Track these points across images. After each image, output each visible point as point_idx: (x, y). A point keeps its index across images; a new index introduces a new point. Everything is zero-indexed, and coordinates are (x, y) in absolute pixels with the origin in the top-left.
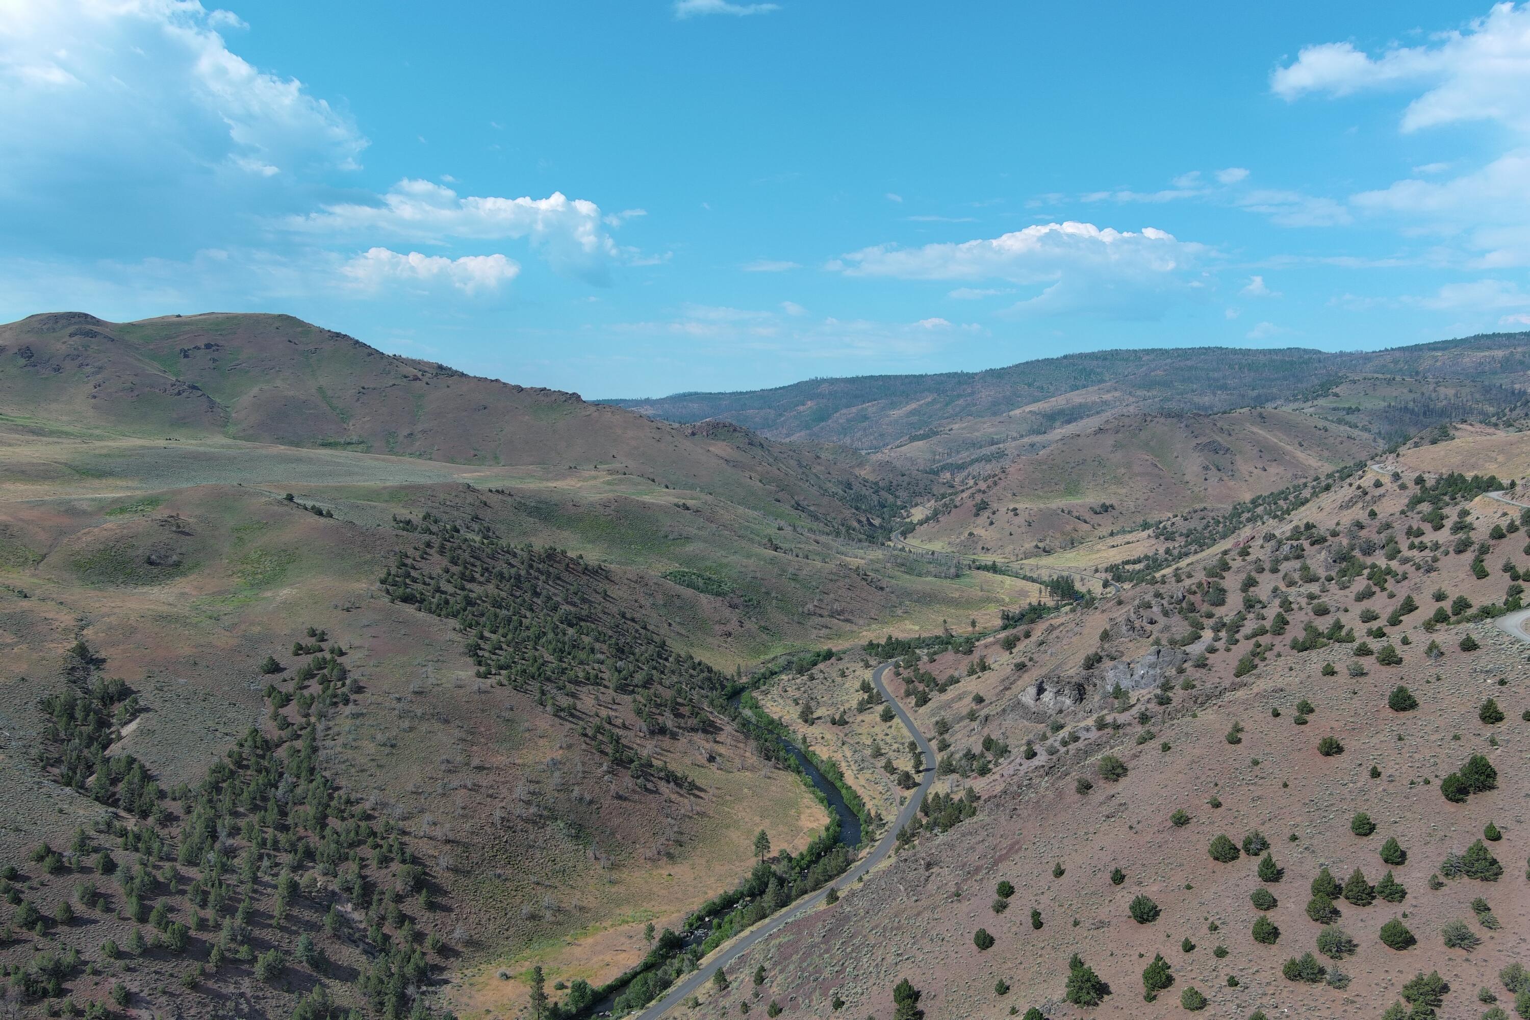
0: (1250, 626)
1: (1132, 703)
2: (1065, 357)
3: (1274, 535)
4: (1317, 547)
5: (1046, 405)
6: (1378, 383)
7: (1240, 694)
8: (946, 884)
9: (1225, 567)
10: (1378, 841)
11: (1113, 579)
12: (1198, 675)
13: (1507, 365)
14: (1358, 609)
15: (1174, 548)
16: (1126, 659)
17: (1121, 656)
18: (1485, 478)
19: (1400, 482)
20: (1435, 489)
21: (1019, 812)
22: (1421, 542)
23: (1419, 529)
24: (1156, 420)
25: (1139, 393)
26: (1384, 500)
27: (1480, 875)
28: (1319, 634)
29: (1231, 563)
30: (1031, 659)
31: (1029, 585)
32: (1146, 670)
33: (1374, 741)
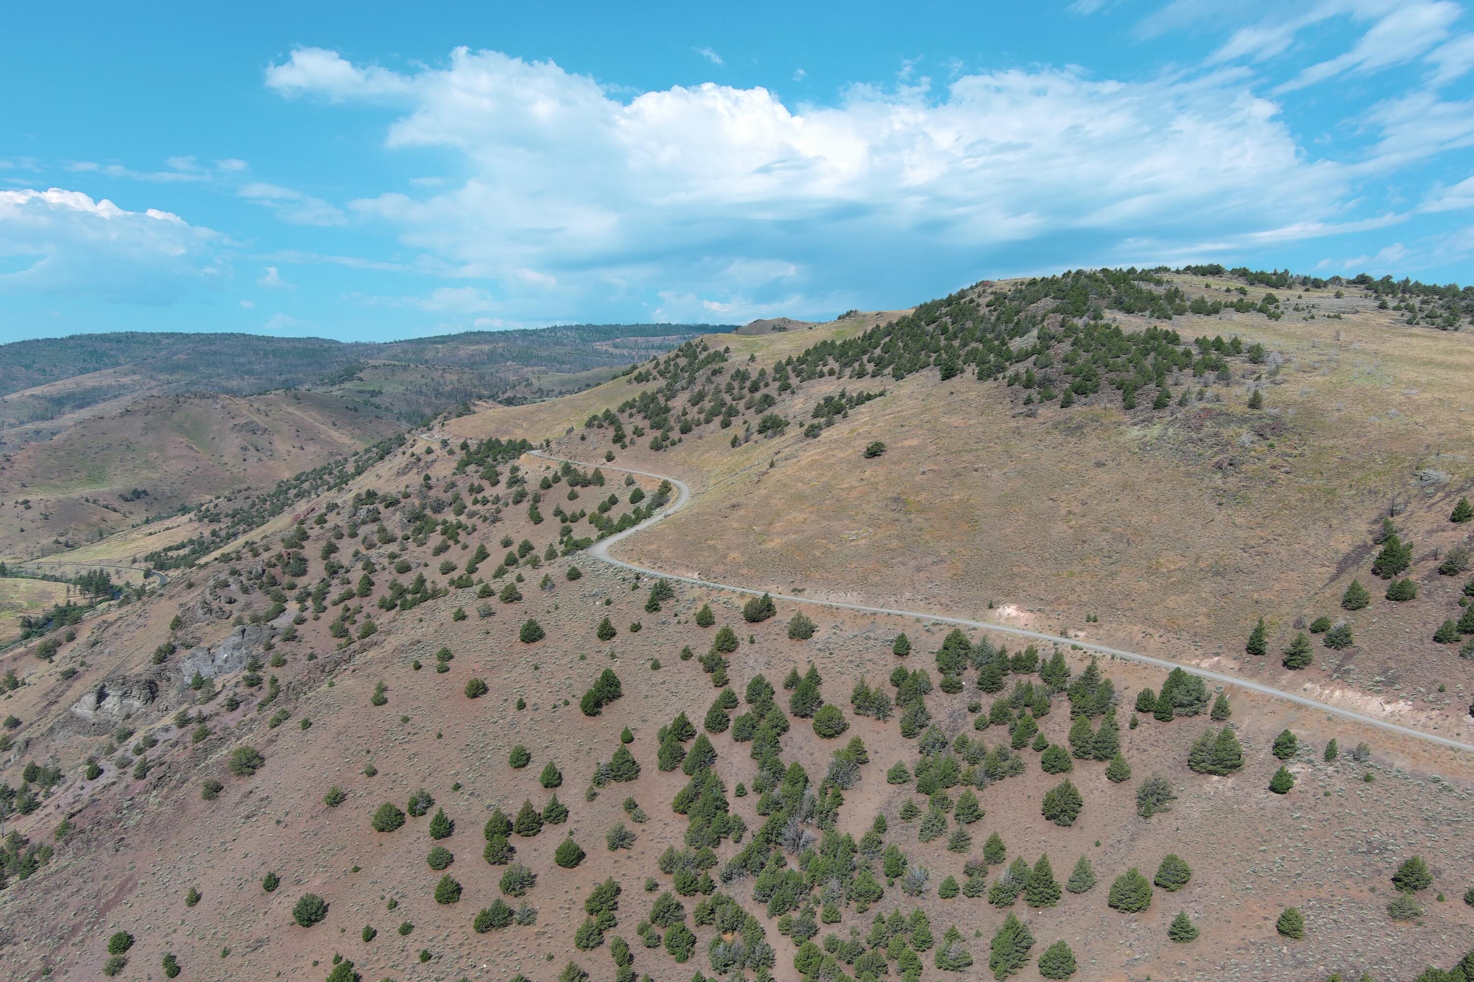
0: (336, 591)
1: (217, 690)
2: (72, 338)
3: (336, 505)
4: (391, 509)
5: (50, 389)
6: (396, 369)
7: (371, 654)
8: (26, 963)
9: (304, 536)
10: (536, 769)
11: (155, 568)
12: (288, 649)
13: (492, 357)
14: (437, 563)
15: (221, 529)
16: (205, 645)
17: (198, 643)
18: (518, 441)
19: (448, 448)
20: (478, 452)
21: (126, 842)
22: (484, 497)
23: (479, 485)
24: (190, 401)
25: (161, 377)
26: (436, 465)
27: (625, 776)
28: (405, 591)
29: (309, 532)
30: (82, 664)
31: (51, 586)
32: (229, 653)
33: (514, 674)
